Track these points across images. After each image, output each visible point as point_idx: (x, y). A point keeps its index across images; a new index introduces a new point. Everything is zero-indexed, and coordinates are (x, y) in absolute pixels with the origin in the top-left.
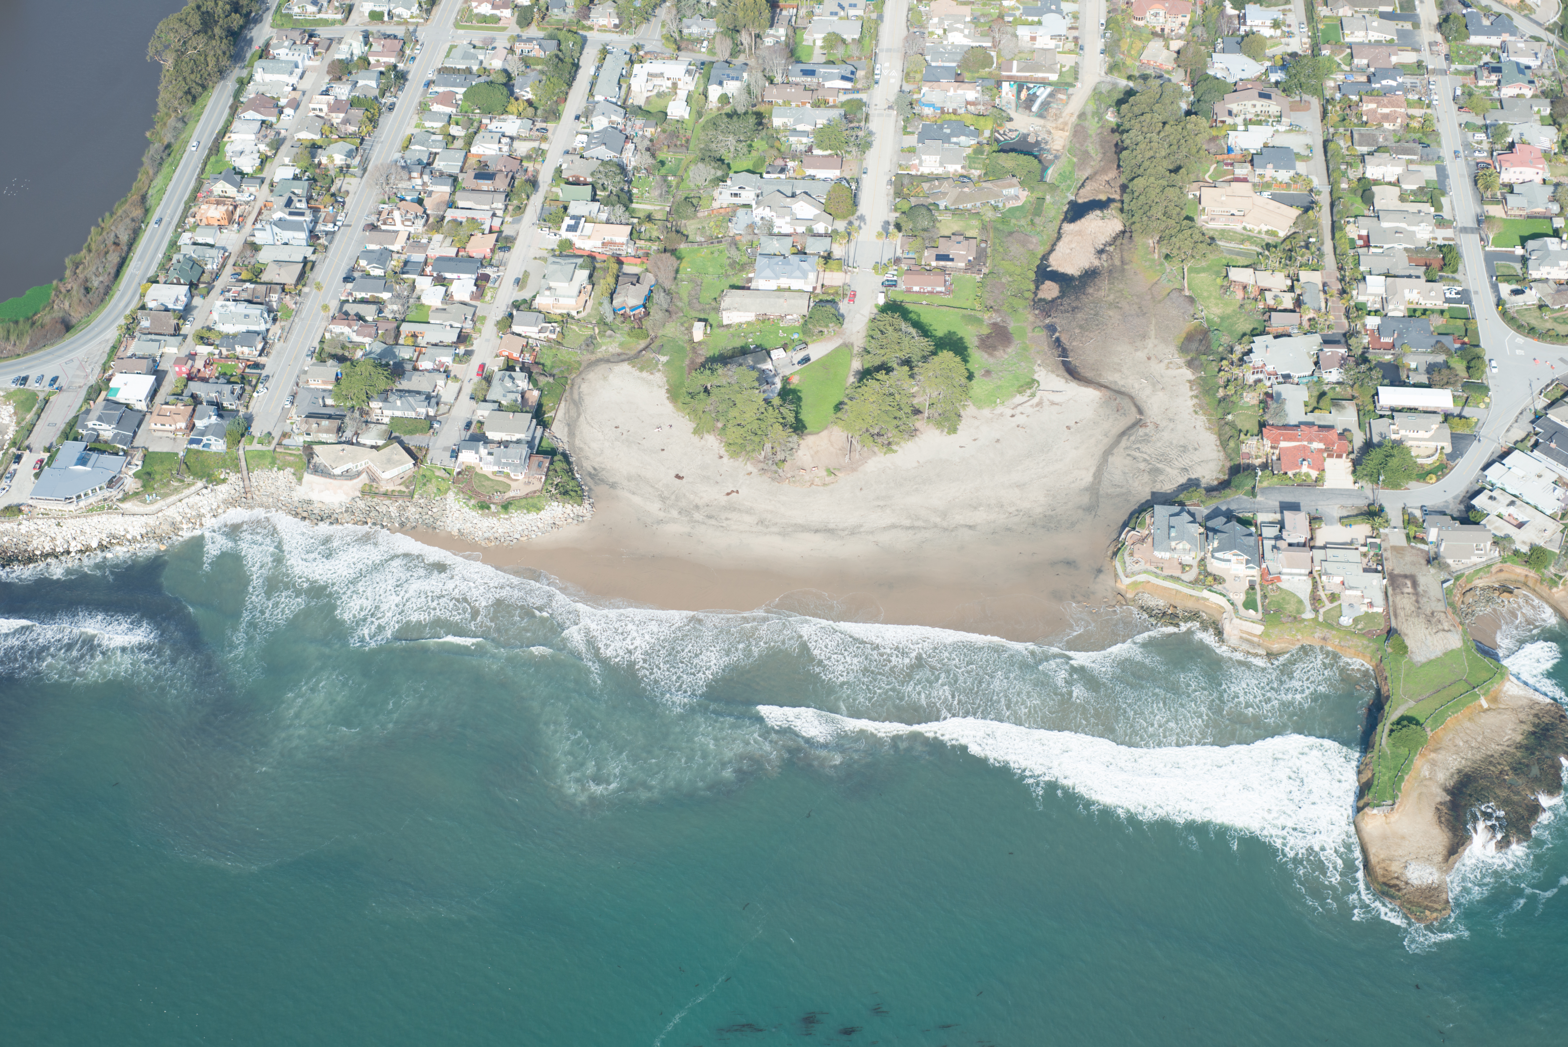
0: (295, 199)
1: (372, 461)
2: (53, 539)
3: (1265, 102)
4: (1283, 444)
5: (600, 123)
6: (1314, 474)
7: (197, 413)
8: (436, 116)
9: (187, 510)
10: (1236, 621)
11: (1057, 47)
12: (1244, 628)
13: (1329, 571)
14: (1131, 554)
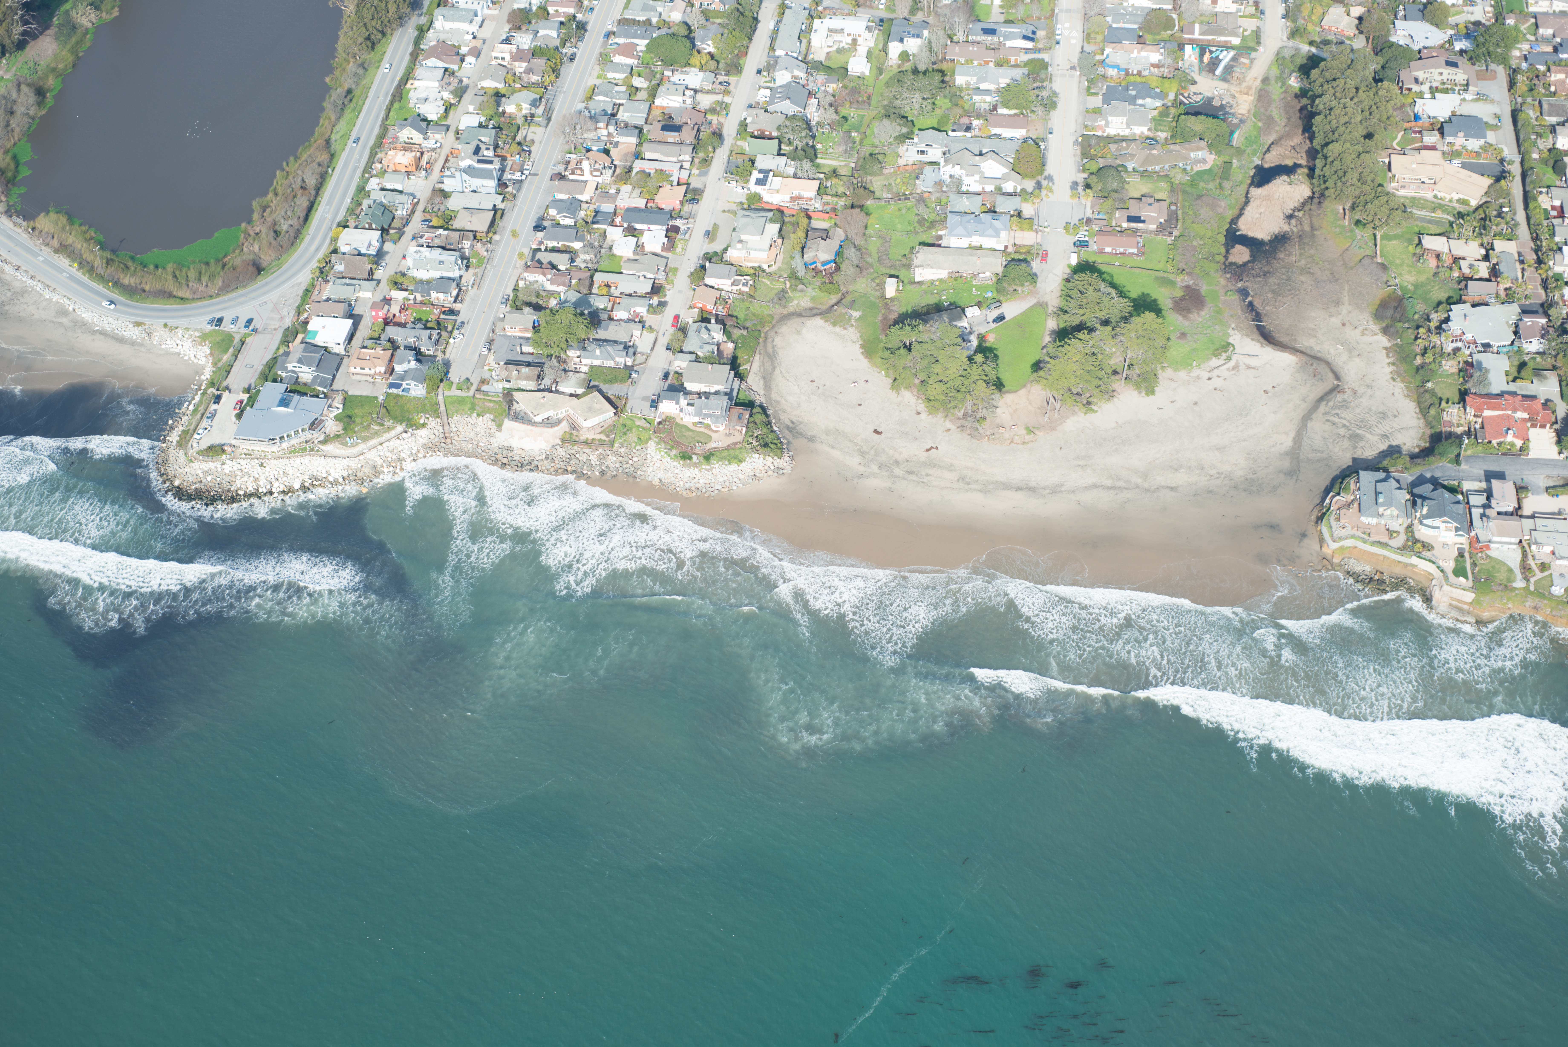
0: (483, 147)
1: (573, 409)
2: (256, 480)
3: (1452, 70)
4: (1487, 413)
5: (783, 77)
6: (1519, 443)
7: (396, 358)
8: (618, 67)
9: (388, 454)
10: (1446, 588)
11: (1238, 10)
12: (1454, 596)
13: (1539, 541)
14: (1338, 519)
